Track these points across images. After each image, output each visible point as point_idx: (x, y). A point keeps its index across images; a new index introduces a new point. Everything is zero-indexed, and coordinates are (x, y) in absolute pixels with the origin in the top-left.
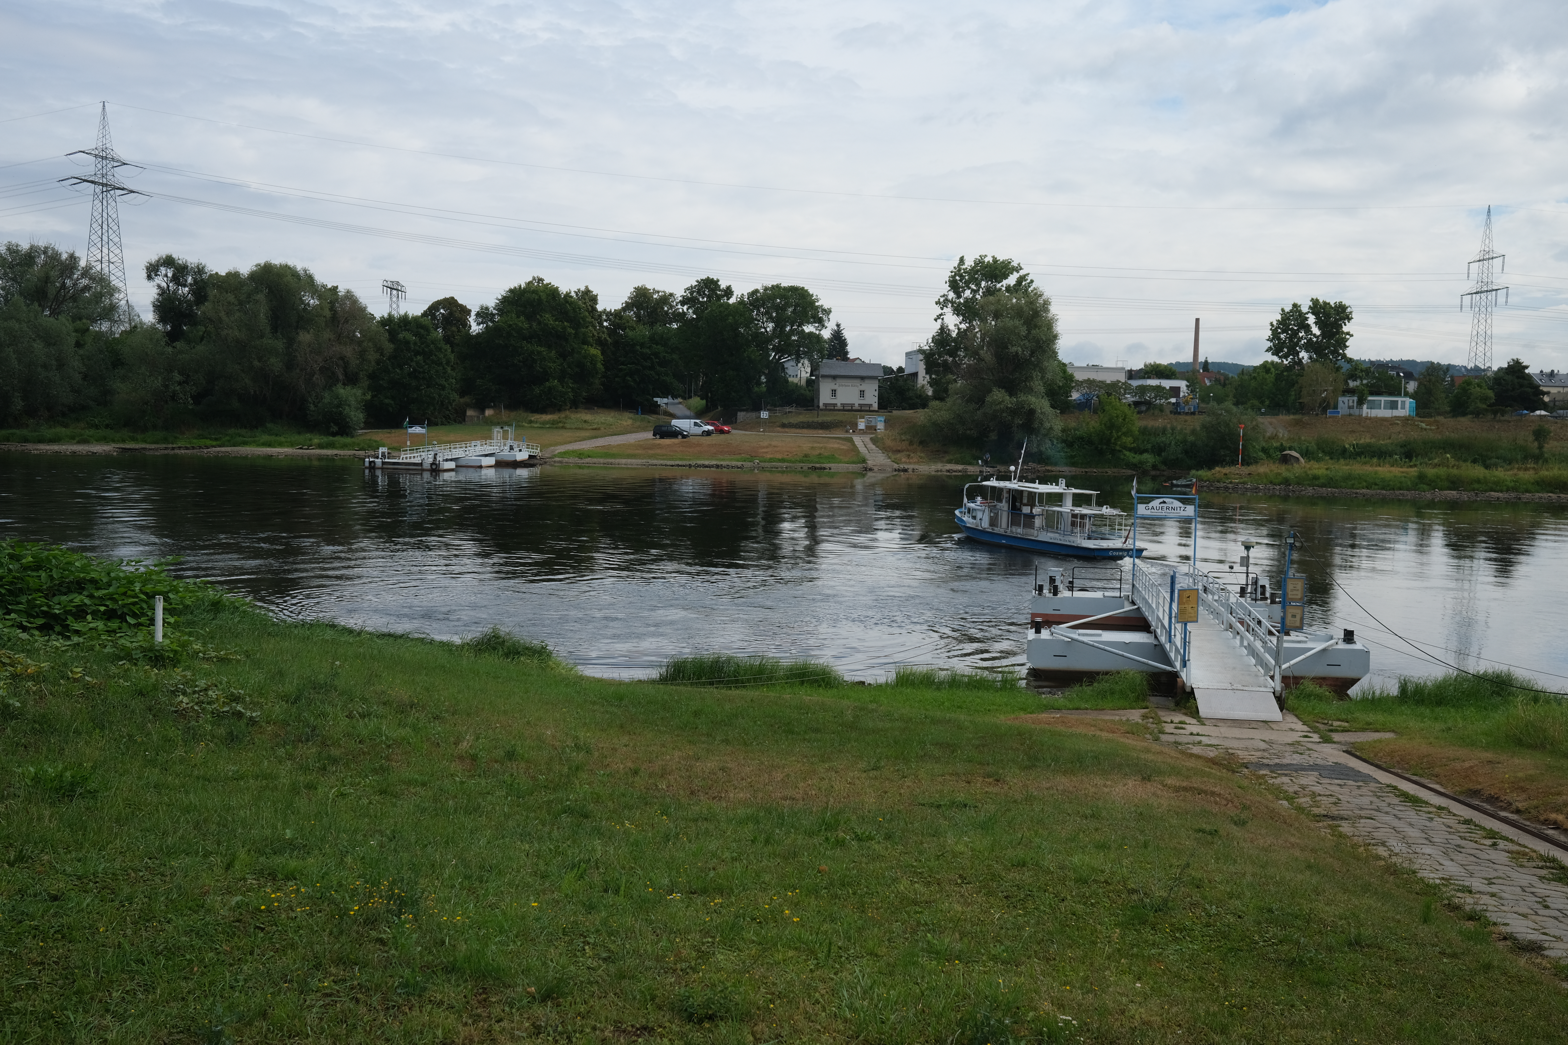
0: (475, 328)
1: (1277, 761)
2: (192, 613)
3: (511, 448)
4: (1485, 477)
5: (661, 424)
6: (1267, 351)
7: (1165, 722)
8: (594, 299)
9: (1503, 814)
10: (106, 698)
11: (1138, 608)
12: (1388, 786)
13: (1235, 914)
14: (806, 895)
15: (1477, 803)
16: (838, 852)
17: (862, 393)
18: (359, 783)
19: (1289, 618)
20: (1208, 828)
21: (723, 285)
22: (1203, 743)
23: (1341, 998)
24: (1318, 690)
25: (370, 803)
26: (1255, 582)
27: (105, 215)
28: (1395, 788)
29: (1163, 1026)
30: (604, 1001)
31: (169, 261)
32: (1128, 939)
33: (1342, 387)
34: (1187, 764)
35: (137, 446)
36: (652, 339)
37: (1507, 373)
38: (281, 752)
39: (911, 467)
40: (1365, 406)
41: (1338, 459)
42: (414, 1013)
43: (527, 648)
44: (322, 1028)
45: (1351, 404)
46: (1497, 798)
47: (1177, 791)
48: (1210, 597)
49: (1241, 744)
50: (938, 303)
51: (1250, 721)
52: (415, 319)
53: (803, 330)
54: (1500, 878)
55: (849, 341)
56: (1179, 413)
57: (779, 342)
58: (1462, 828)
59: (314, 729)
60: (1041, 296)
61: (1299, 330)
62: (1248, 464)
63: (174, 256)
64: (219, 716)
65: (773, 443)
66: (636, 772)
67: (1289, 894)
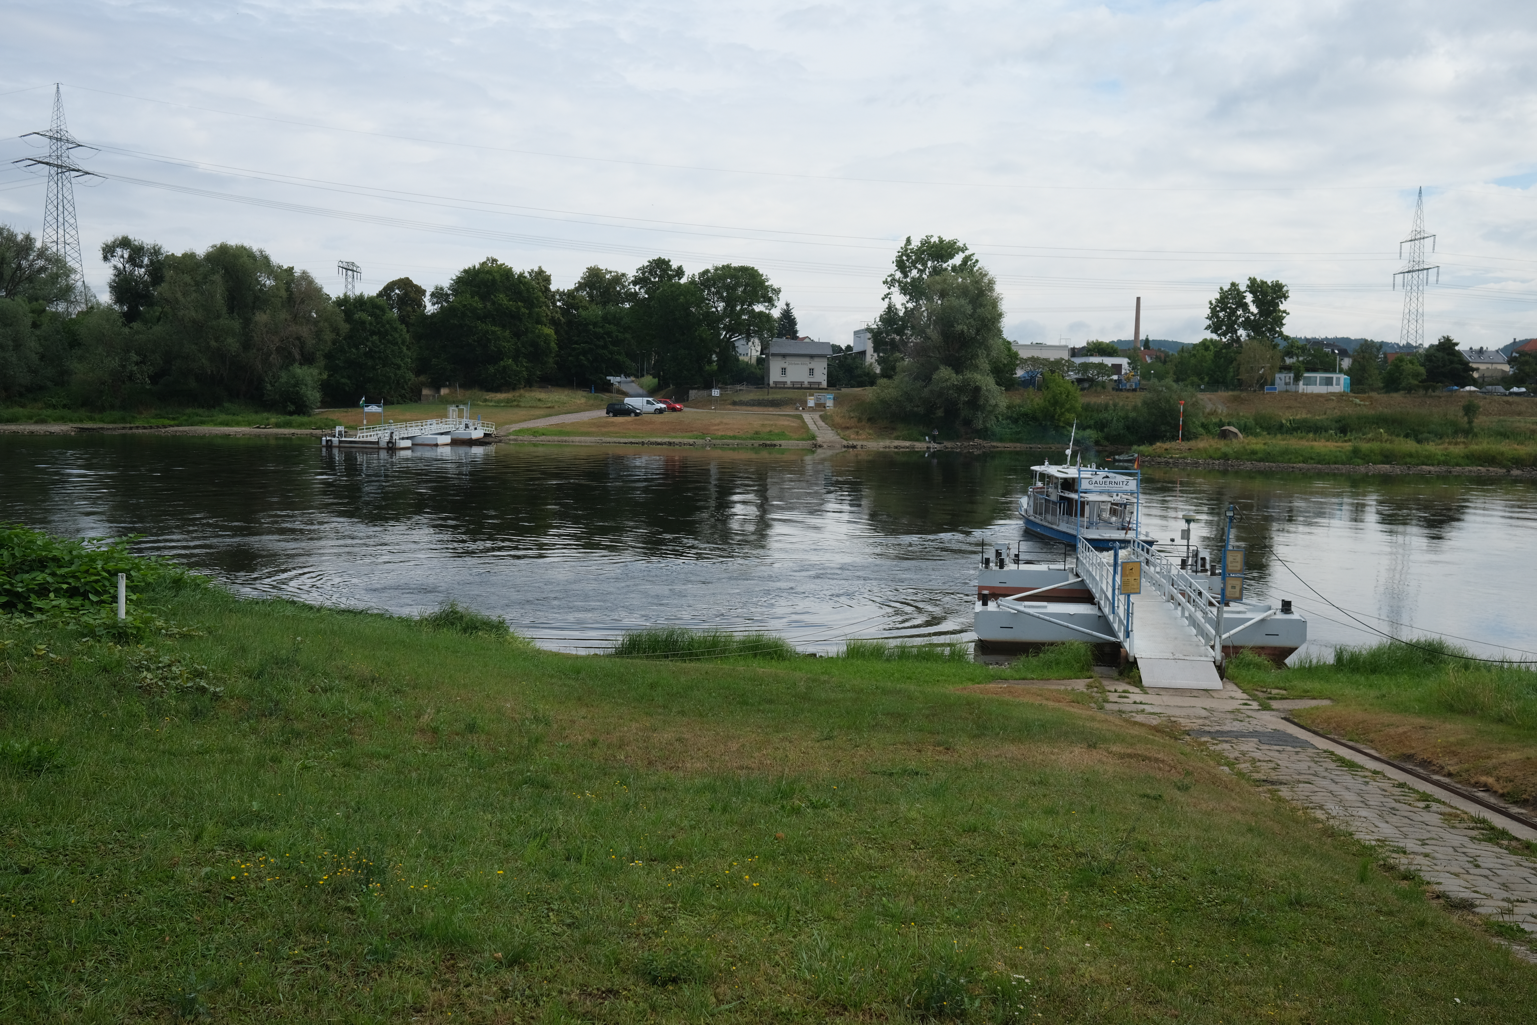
0: (430, 308)
1: (1218, 728)
2: (153, 591)
3: (467, 426)
4: (1417, 451)
5: (614, 402)
6: (1206, 328)
7: (1109, 691)
8: (547, 280)
9: (1436, 777)
10: (71, 674)
11: (1083, 581)
12: (1325, 751)
13: (1179, 876)
14: (764, 862)
15: (1411, 767)
16: (794, 819)
17: (811, 371)
18: (323, 756)
19: (1229, 589)
20: (1153, 793)
21: (674, 265)
22: (1146, 711)
23: (1282, 955)
24: (1257, 659)
25: (334, 776)
26: (1196, 554)
27: (60, 196)
28: (1332, 753)
29: (1112, 983)
30: (570, 965)
31: (125, 243)
32: (1077, 901)
33: (1279, 364)
34: (1132, 731)
35: (95, 426)
36: (605, 318)
37: (1438, 350)
38: (245, 726)
39: (859, 443)
40: (1301, 383)
41: (1276, 434)
42: (383, 979)
43: (484, 623)
44: (294, 994)
45: (1288, 380)
46: (1430, 762)
47: (1122, 758)
48: (1152, 568)
49: (1183, 712)
50: (886, 282)
51: (1191, 690)
52: (371, 299)
53: (753, 309)
54: (1433, 839)
55: (798, 320)
56: (1121, 390)
57: (730, 321)
58: (1397, 791)
59: (277, 704)
60: (986, 275)
61: (1236, 309)
62: (1188, 439)
63: (130, 237)
64: (183, 692)
65: (725, 421)
66: (594, 744)
67: (1231, 856)
